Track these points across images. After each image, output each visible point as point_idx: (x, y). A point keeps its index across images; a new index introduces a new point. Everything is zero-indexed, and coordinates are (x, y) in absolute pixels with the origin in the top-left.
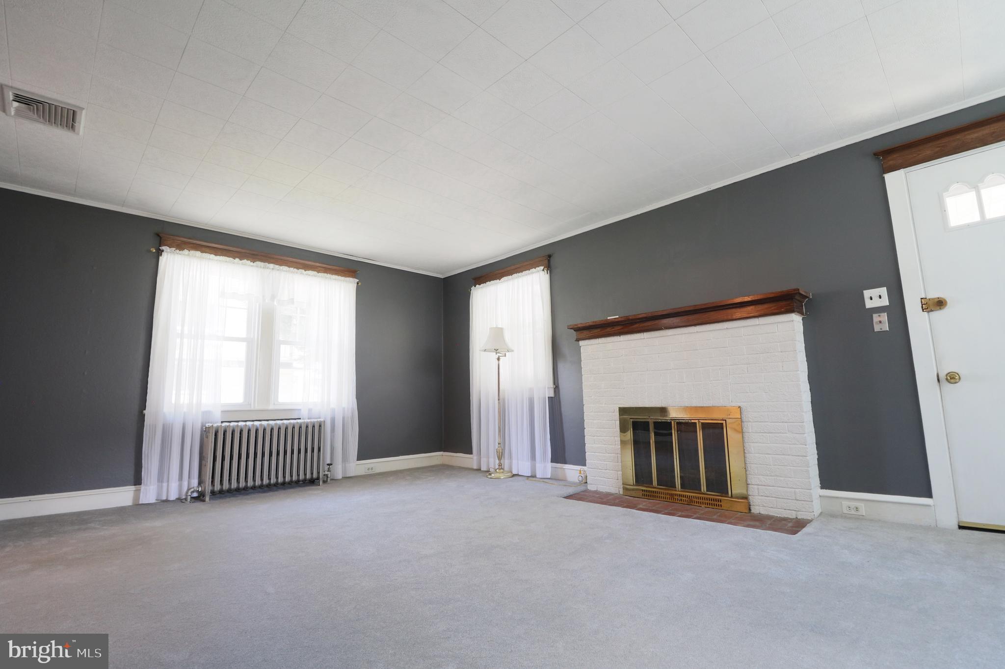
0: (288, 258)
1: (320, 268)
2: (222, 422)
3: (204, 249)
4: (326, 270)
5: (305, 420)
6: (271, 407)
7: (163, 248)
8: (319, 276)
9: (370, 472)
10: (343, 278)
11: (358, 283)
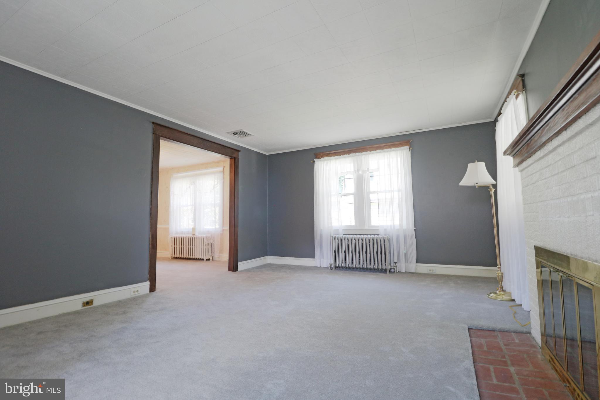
0: (368, 146)
1: (386, 147)
2: (343, 235)
3: (330, 155)
4: (391, 146)
5: (382, 236)
6: (366, 227)
7: (314, 160)
8: (383, 152)
9: (431, 272)
10: (399, 148)
11: (409, 149)
